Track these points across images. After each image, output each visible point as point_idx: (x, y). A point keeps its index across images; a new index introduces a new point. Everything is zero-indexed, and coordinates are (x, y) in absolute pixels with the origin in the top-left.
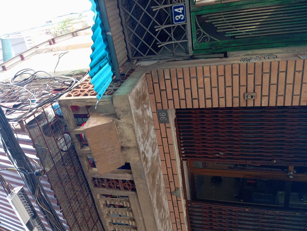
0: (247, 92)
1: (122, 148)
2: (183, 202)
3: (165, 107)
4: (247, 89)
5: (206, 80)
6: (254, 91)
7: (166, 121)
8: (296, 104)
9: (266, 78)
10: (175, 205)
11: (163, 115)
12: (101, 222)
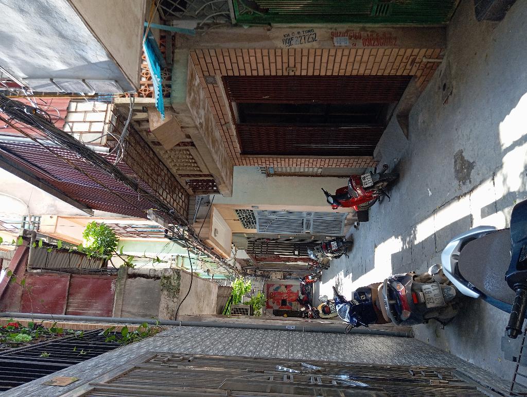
0: (288, 66)
1: (182, 127)
2: (233, 127)
3: (212, 74)
4: (288, 64)
5: (251, 58)
6: (295, 66)
7: (214, 83)
8: (329, 73)
9: (305, 59)
10: (226, 133)
11: (210, 80)
12: (162, 162)
